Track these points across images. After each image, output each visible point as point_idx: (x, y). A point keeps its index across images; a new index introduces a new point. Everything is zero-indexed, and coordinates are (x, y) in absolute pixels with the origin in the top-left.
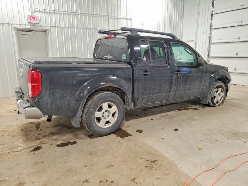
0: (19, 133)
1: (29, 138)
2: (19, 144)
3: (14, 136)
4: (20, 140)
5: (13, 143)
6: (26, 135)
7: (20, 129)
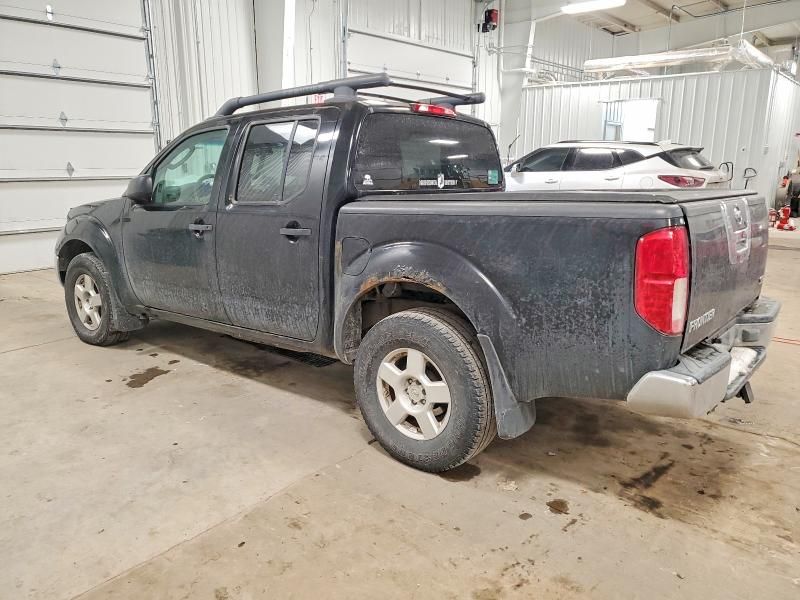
0: (741, 487)
1: (725, 456)
2: (767, 454)
3: (766, 486)
4: (755, 464)
5: (782, 466)
6: (723, 470)
7: (722, 502)
